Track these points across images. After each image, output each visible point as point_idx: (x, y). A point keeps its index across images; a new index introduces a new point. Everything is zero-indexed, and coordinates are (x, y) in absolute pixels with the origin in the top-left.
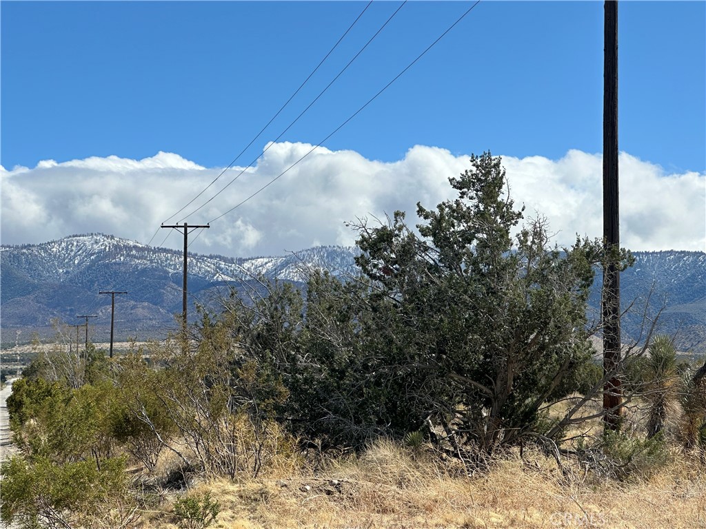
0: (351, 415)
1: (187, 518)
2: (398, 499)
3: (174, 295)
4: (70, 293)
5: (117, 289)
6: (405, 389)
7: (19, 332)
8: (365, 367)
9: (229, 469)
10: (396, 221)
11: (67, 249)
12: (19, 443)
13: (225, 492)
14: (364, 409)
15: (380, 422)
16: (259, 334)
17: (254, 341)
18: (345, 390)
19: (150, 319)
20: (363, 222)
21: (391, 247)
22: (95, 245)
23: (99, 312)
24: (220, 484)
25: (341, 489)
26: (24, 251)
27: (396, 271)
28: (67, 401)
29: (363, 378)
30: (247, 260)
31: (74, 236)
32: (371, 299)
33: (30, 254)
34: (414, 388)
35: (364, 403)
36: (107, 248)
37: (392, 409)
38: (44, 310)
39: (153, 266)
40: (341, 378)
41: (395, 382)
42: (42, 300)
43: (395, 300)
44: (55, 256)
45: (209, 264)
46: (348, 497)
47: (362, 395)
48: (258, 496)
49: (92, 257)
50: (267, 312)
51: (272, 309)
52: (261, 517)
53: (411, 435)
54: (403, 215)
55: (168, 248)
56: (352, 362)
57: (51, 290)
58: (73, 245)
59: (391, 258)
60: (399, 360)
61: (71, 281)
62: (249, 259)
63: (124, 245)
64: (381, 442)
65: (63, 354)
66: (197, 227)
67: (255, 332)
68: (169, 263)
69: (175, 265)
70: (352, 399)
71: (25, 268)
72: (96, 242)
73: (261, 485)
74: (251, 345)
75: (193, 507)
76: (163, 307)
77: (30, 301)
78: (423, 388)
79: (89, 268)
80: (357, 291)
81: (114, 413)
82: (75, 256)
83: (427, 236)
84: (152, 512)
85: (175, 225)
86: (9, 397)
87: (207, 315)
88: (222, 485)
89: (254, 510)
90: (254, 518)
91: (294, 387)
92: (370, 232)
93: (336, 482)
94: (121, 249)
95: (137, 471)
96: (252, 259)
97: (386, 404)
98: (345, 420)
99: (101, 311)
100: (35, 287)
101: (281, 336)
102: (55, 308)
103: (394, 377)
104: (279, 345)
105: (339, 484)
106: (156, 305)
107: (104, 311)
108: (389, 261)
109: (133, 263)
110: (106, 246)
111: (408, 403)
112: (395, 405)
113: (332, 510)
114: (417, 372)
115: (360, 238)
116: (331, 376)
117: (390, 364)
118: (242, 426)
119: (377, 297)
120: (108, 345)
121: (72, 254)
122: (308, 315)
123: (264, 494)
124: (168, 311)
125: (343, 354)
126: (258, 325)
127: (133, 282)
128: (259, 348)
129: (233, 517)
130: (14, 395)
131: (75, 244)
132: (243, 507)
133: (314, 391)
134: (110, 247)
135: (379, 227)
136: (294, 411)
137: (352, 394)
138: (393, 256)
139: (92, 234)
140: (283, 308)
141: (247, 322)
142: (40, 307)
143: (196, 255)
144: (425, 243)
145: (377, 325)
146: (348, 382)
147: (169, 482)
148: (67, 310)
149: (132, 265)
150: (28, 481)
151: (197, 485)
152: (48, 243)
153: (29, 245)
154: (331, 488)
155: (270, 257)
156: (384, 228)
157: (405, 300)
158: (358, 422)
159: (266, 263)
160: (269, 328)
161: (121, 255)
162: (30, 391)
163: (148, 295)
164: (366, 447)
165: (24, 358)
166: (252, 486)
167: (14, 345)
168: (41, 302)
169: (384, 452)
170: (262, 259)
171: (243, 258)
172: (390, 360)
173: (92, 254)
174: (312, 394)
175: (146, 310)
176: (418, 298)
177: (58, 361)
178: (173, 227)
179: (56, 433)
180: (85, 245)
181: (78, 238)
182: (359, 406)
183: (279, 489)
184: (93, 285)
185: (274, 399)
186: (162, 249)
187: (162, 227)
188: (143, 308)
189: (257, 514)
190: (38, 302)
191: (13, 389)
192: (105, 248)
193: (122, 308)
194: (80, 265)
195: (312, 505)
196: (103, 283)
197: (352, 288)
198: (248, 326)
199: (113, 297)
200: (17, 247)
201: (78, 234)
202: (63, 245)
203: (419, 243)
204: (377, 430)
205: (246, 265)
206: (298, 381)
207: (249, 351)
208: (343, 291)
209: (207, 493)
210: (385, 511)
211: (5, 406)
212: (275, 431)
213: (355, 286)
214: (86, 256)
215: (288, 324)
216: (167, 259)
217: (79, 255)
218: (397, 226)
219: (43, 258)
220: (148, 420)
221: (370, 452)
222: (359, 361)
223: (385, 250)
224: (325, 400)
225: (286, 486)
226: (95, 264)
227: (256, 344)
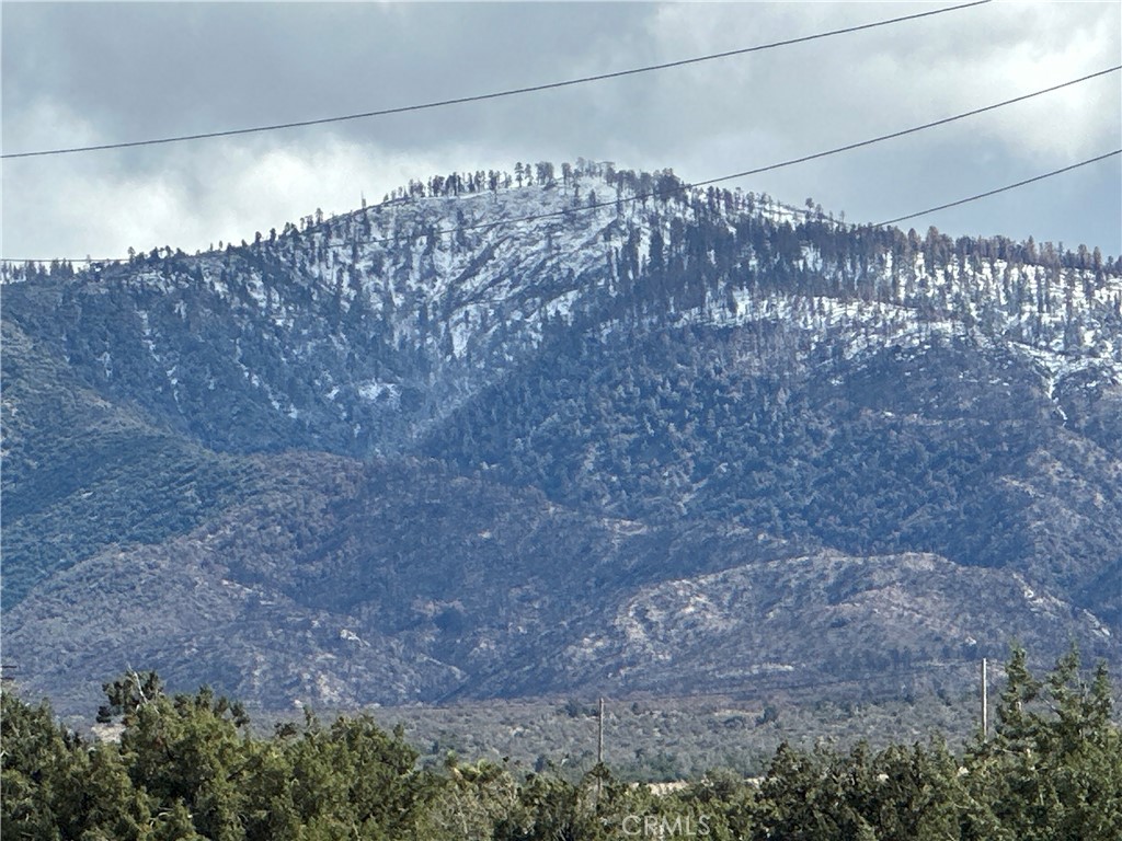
3: (1087, 508)
4: (436, 512)
11: (402, 268)
22: (563, 238)
23: (626, 620)
36: (644, 250)
38: (280, 622)
39: (936, 337)
42: (268, 565)
44: (331, 309)
49: (556, 306)
57: (320, 501)
58: (434, 238)
61: (434, 445)
63: (743, 227)
68: (1036, 321)
69: (1071, 329)
72: (574, 218)
77: (192, 569)
79: (539, 366)
82: (453, 301)
94: (728, 250)
99: (642, 615)
102: (347, 607)
106: (991, 566)
107: (655, 615)
109: (809, 321)
110: (635, 236)
121: (436, 291)
127: (817, 437)
131: (447, 232)
134: (656, 240)
139: (545, 172)
142: (252, 604)
148: (421, 622)
149: (804, 335)
163: (925, 514)
168: (257, 578)
173: (551, 290)
175: (933, 602)
180: (505, 234)
184: (575, 467)
188: (913, 583)
190: (239, 574)
192: (631, 248)
194: (482, 354)
196: (634, 451)
214: (515, 301)
216: (1020, 296)
217: (476, 297)
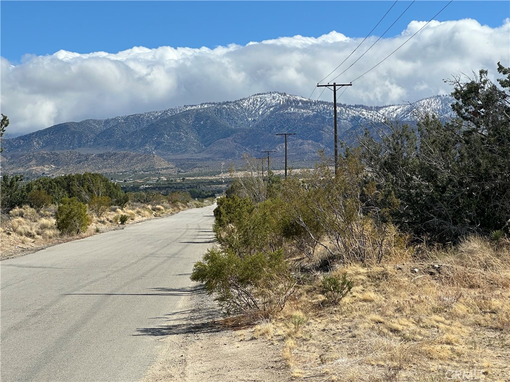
0: (450, 218)
1: (331, 290)
2: (483, 278)
4: (257, 135)
5: (290, 131)
6: (491, 200)
7: (223, 164)
8: (461, 184)
9: (360, 257)
10: (481, 77)
11: (254, 104)
12: (219, 240)
13: (357, 273)
14: (460, 214)
15: (472, 224)
16: (386, 162)
17: (382, 166)
18: (446, 201)
19: (314, 152)
20: (457, 79)
21: (477, 96)
22: (273, 100)
23: (277, 148)
24: (354, 267)
25: (440, 271)
26: (225, 106)
27: (482, 114)
28: (250, 212)
29: (459, 191)
30: (382, 108)
31: (258, 94)
32: (464, 135)
33: (229, 108)
34: (498, 198)
35: (459, 210)
37: (480, 214)
38: (239, 147)
39: (314, 114)
40: (443, 192)
41: (483, 194)
42: (238, 141)
43: (482, 134)
44: (245, 109)
45: (354, 112)
46: (445, 277)
47: (459, 204)
48: (380, 276)
49: (271, 109)
50: (391, 146)
51: (395, 143)
52: (383, 290)
53: (494, 233)
54: (486, 72)
55: (324, 101)
56: (451, 180)
57: (244, 133)
58: (257, 100)
59: (478, 104)
60: (485, 178)
61: (257, 126)
62: (384, 107)
63: (293, 100)
64: (472, 238)
65: (252, 179)
66: (343, 85)
67: (383, 161)
68: (326, 112)
69: (330, 113)
70: (451, 207)
71: (225, 118)
72: (274, 98)
73: (383, 268)
74: (380, 169)
75: (334, 283)
76: (322, 143)
77: (230, 141)
78: (504, 198)
79: (269, 117)
80: (454, 129)
81: (282, 219)
82: (259, 108)
83: (506, 87)
84: (307, 287)
85: (327, 84)
86: (215, 209)
87: (348, 149)
88: (356, 268)
89: (377, 286)
90: (378, 291)
91: (409, 199)
92: (462, 86)
93: (437, 266)
94: (291, 103)
95: (301, 259)
96: (386, 107)
97: (476, 210)
98: (446, 222)
99: (279, 147)
100: (233, 132)
101: (401, 163)
102: (247, 146)
103: (482, 191)
104: (401, 169)
105: (439, 268)
106: (317, 142)
107: (281, 147)
108: (476, 106)
109: (300, 112)
110: (281, 101)
111: (492, 209)
112: (484, 211)
113: (432, 285)
114: (500, 187)
115: (454, 91)
116: (436, 191)
117: (479, 181)
118: (369, 227)
119: (469, 133)
120: (284, 171)
121: (257, 107)
122: (421, 147)
123: (385, 275)
124: (326, 146)
125: (444, 175)
126: (385, 155)
127: (300, 126)
128: (386, 171)
129: (363, 290)
130: (219, 207)
131: (259, 100)
132: (370, 283)
133: (424, 201)
134: (283, 101)
135: (469, 82)
136: (408, 216)
137: (451, 204)
138: (480, 102)
139: (270, 93)
140: (402, 142)
141: (377, 153)
142: (237, 145)
143: (345, 105)
144: (504, 92)
145: (468, 153)
146: (449, 195)
147: (320, 267)
148: (255, 147)
149: (299, 114)
150: (222, 266)
151: (339, 269)
152: (241, 100)
153: (228, 102)
154: (433, 271)
155: (399, 105)
156: (473, 82)
157: (489, 134)
158: (455, 224)
159: (396, 109)
160: (393, 157)
161: (292, 107)
162: (229, 205)
163: (311, 135)
164: (460, 241)
165: (228, 182)
166: (376, 269)
167: (220, 173)
169: (474, 245)
170: (393, 107)
171: (380, 106)
172: (479, 178)
173: (271, 107)
174: (422, 204)
175: (310, 146)
176: (498, 133)
177: (248, 183)
178: (326, 86)
179: (244, 233)
180: (266, 100)
181: (261, 96)
182: (456, 212)
183: (396, 271)
184: (273, 129)
185: (390, 208)
186: (320, 101)
187: (318, 86)
188: (308, 144)
189: (380, 288)
190: (235, 142)
191: (218, 203)
193: (293, 144)
194: (263, 115)
195: (419, 283)
196: (279, 127)
197: (449, 128)
198: (378, 156)
199: (286, 138)
200: (220, 104)
201: (261, 93)
202: (251, 101)
203: (500, 92)
204: (469, 229)
205: (382, 111)
206: (411, 195)
207: (378, 174)
208: (443, 130)
209: (345, 274)
210: (472, 287)
211: (213, 215)
212: (392, 230)
213: (452, 126)
214: (267, 108)
215: (407, 154)
216: (324, 109)
217: (262, 108)
218: (482, 80)
219: (237, 111)
220: (303, 224)
221: (463, 245)
222: (456, 179)
223: (474, 98)
224: (432, 208)
225: (400, 269)
226: (273, 114)
227: (384, 169)
